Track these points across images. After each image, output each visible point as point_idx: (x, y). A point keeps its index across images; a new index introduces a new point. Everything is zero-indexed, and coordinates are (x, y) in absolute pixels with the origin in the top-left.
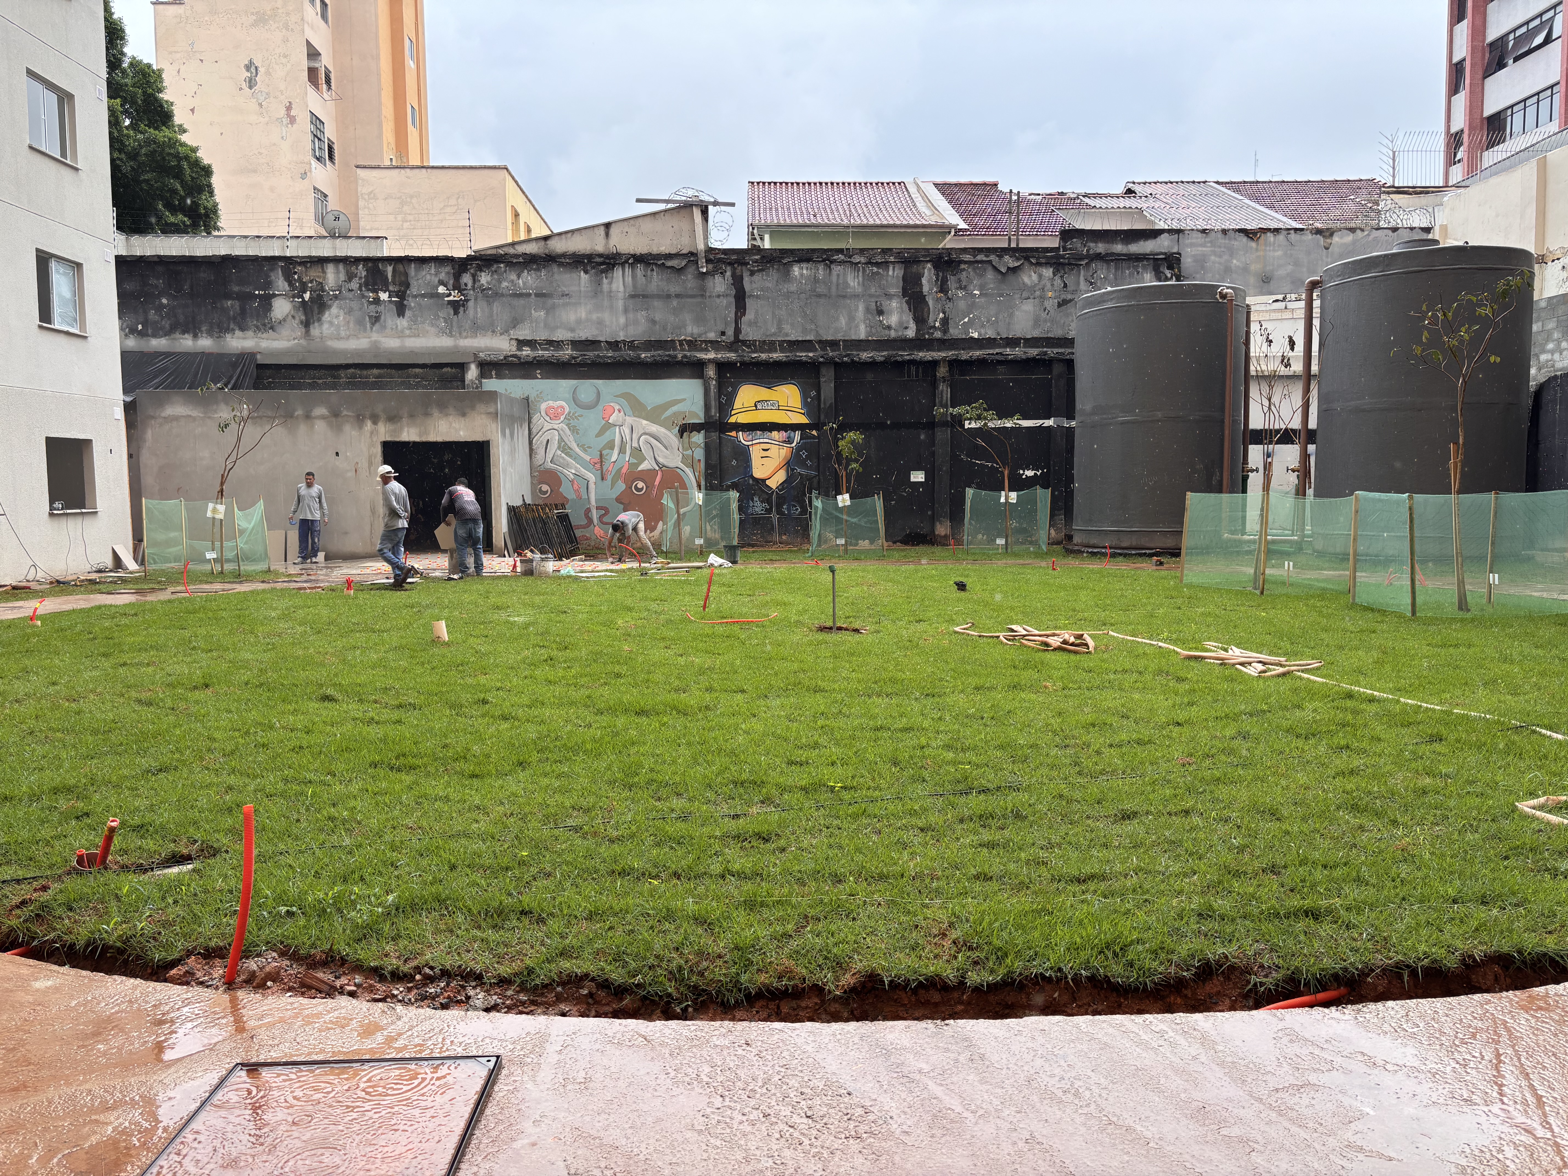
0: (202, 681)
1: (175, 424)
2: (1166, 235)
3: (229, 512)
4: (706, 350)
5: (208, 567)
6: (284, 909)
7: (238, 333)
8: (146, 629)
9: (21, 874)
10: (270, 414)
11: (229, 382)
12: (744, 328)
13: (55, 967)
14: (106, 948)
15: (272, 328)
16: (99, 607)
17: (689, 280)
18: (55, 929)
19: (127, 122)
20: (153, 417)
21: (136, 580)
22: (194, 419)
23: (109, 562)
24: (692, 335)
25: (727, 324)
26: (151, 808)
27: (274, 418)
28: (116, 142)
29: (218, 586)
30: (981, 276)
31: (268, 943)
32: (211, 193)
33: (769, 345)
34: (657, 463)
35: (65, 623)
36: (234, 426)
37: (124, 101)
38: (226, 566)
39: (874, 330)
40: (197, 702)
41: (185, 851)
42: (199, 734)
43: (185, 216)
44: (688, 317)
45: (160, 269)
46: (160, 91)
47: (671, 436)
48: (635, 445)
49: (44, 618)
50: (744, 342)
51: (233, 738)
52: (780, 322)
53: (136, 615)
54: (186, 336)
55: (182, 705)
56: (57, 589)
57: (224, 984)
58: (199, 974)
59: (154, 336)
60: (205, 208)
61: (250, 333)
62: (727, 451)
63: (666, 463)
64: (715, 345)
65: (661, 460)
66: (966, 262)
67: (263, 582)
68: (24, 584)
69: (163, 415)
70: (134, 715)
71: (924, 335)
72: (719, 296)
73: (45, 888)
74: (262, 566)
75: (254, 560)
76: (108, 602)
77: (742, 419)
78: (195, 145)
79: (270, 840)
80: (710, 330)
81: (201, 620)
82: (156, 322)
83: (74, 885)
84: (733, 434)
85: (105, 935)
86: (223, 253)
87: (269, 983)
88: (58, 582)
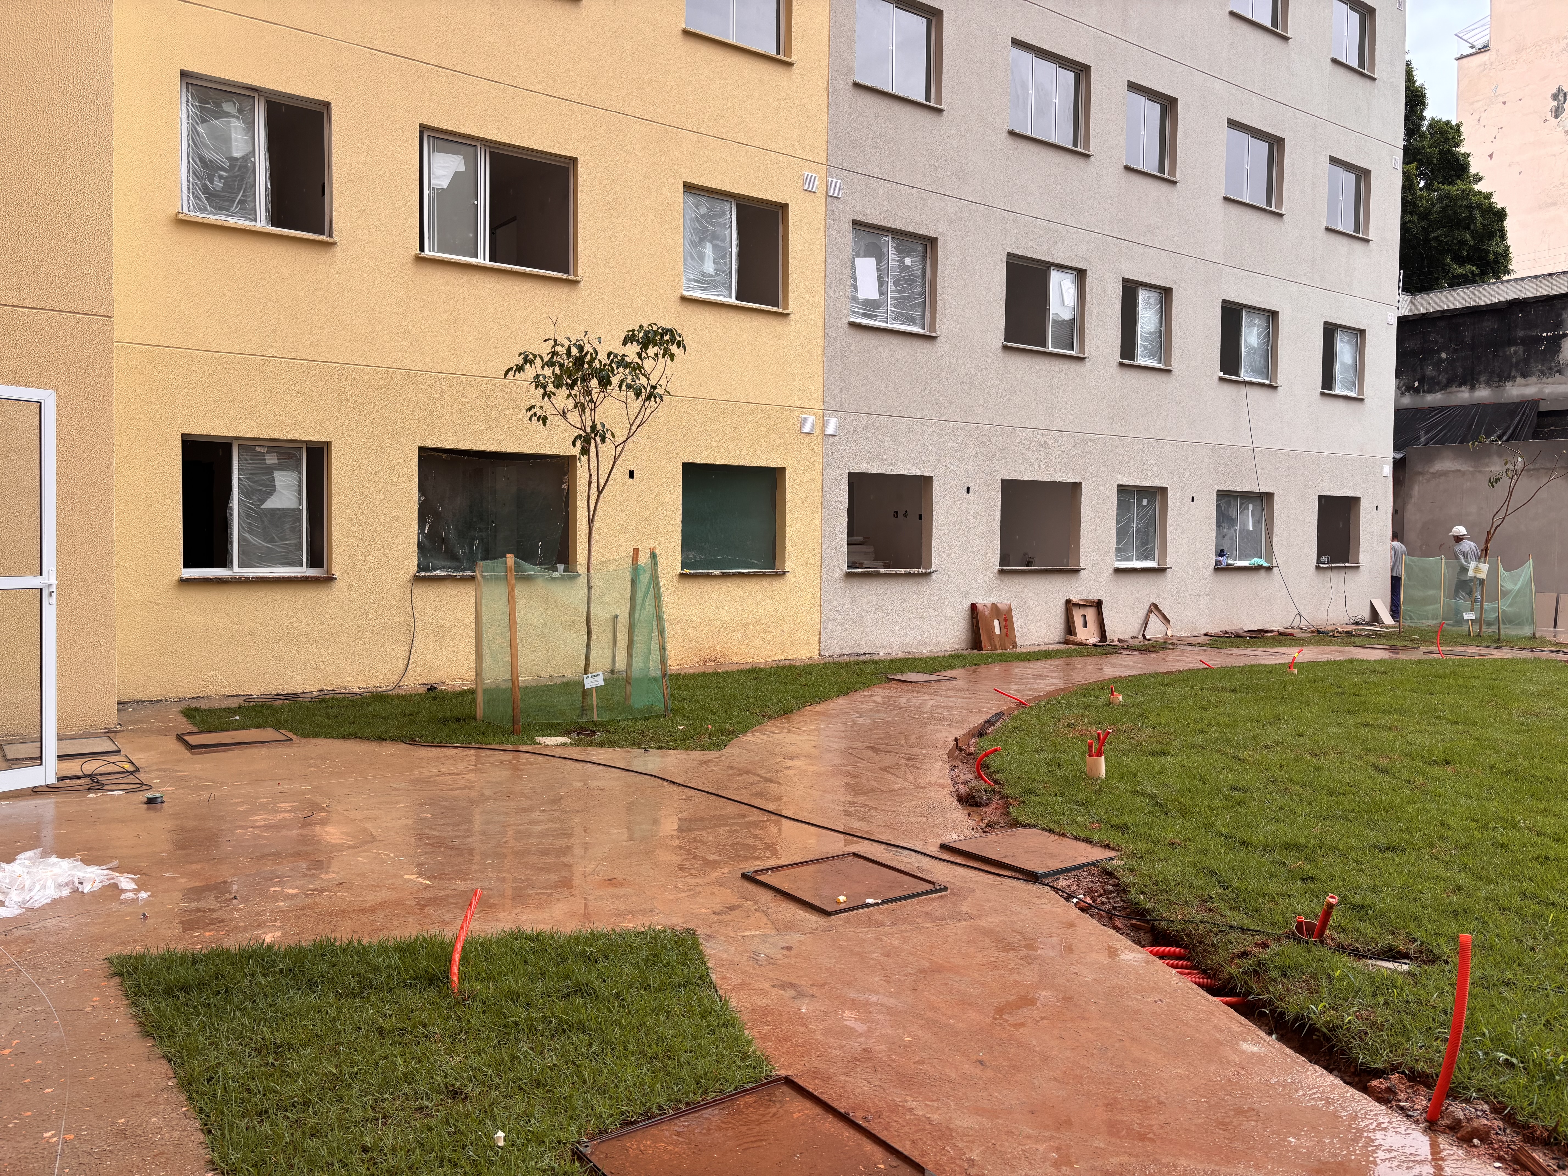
0: (1443, 756)
1: (1442, 479)
3: (1493, 572)
5: (1465, 628)
6: (1503, 1056)
7: (1519, 380)
8: (1393, 690)
9: (1246, 922)
10: (1548, 465)
11: (1503, 434)
13: (1262, 1034)
14: (1313, 1029)
15: (1559, 371)
16: (1351, 661)
18: (1268, 991)
19: (1422, 184)
20: (1421, 473)
21: (1389, 636)
22: (1463, 473)
23: (1366, 615)
26: (1374, 889)
27: (1554, 469)
28: (1408, 206)
29: (1473, 650)
31: (1480, 1090)
32: (1503, 237)
35: (1319, 674)
36: (1505, 481)
37: (1420, 163)
38: (1484, 629)
40: (1435, 779)
41: (1402, 948)
42: (1432, 817)
43: (1473, 266)
45: (1442, 324)
46: (1457, 145)
49: (1302, 666)
51: (1469, 829)
53: (1385, 673)
54: (1463, 388)
55: (1419, 780)
56: (1317, 638)
57: (1427, 1121)
58: (1402, 1096)
59: (1430, 391)
60: (1495, 253)
61: (1534, 379)
67: (1525, 649)
68: (1289, 631)
69: (1432, 470)
70: (1368, 781)
73: (1265, 945)
74: (1527, 631)
75: (1518, 624)
76: (1360, 657)
78: (1489, 191)
79: (1496, 964)
81: (1450, 686)
82: (1433, 378)
83: (1293, 951)
85: (1312, 1015)
86: (1510, 297)
87: (1476, 1141)
88: (1318, 631)
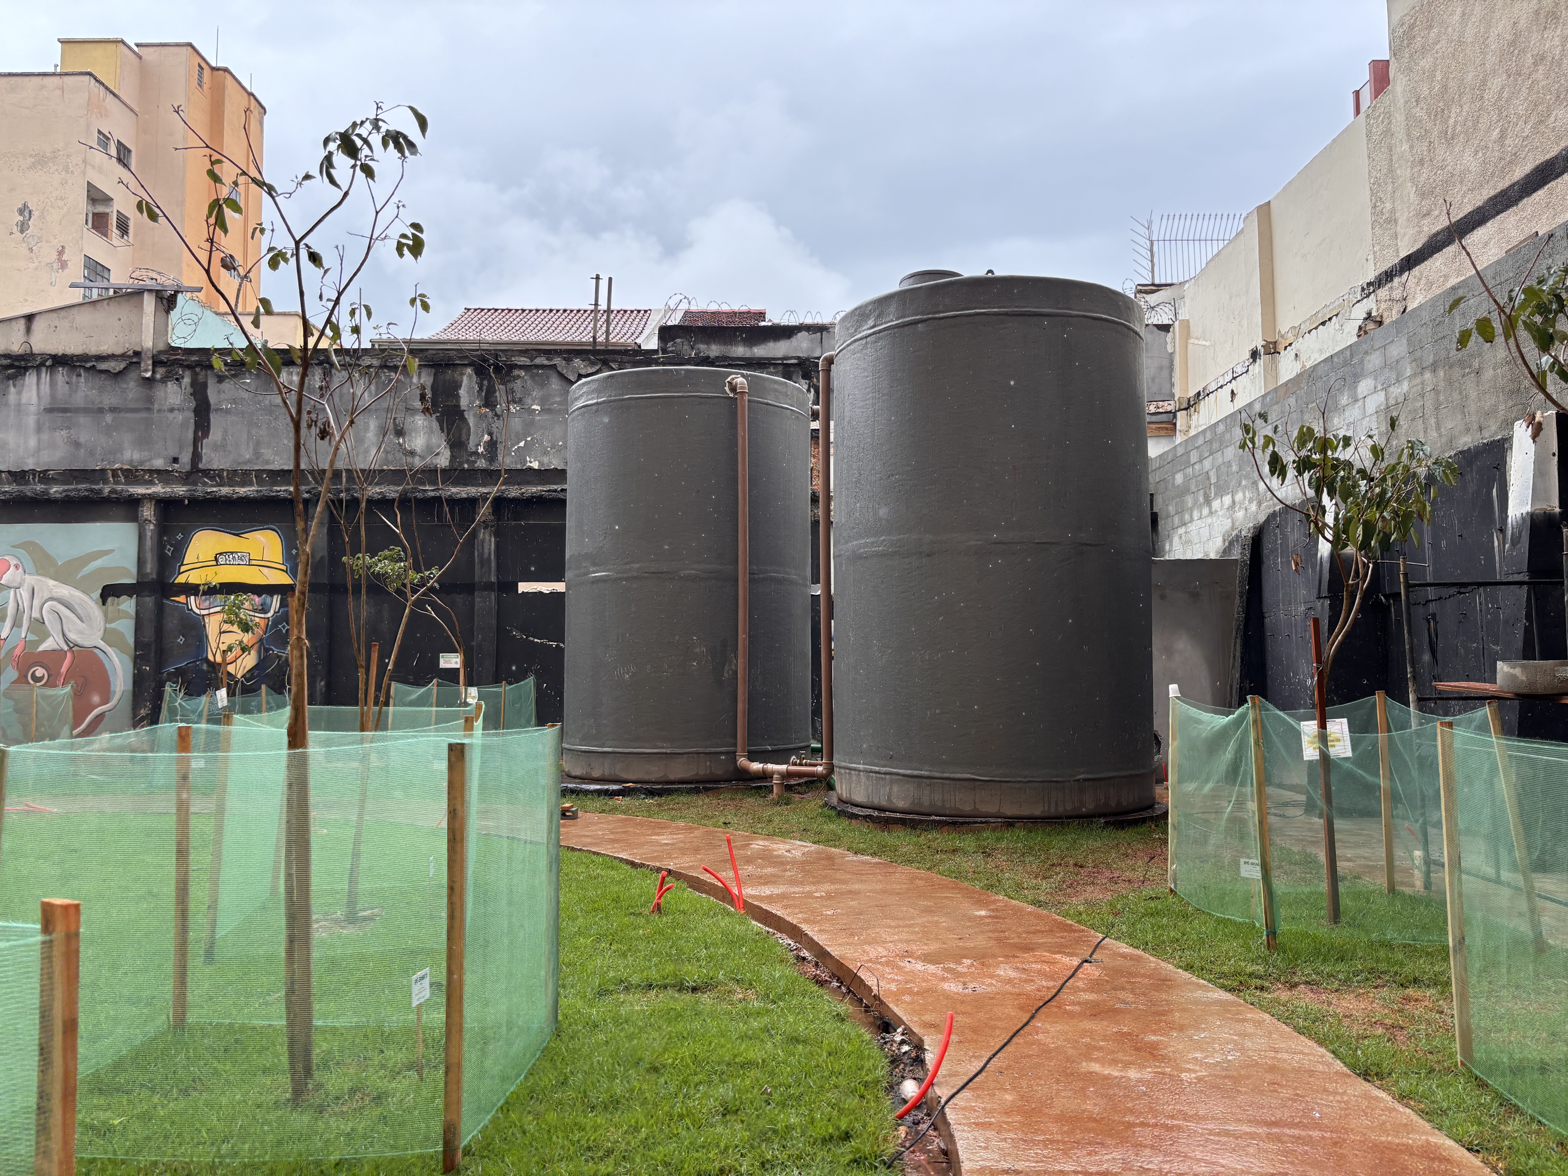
2: (804, 334)
4: (151, 483)
12: (206, 451)
17: (131, 389)
24: (131, 462)
25: (181, 448)
30: (542, 385)
33: (242, 476)
34: (66, 640)
39: (390, 457)
44: (127, 438)
47: (89, 603)
48: (36, 614)
50: (206, 473)
52: (258, 444)
62: (171, 623)
63: (80, 641)
64: (163, 475)
65: (72, 636)
66: (521, 367)
71: (461, 463)
72: (172, 410)
77: (194, 578)
80: (158, 456)
84: (182, 599)
